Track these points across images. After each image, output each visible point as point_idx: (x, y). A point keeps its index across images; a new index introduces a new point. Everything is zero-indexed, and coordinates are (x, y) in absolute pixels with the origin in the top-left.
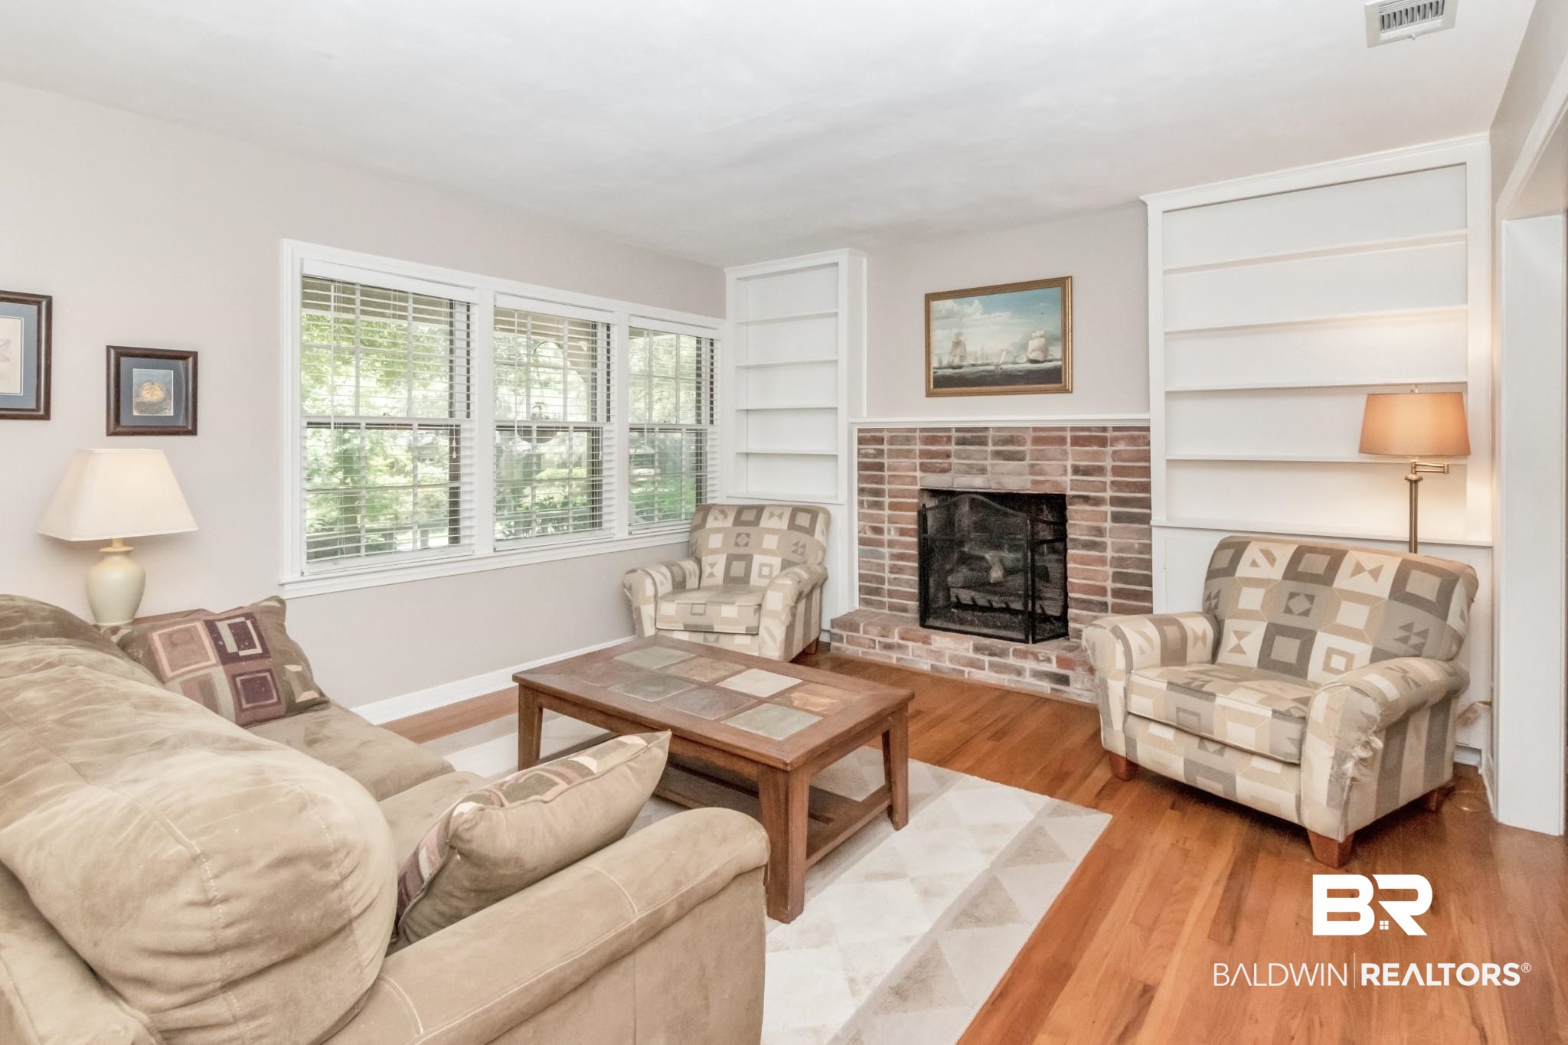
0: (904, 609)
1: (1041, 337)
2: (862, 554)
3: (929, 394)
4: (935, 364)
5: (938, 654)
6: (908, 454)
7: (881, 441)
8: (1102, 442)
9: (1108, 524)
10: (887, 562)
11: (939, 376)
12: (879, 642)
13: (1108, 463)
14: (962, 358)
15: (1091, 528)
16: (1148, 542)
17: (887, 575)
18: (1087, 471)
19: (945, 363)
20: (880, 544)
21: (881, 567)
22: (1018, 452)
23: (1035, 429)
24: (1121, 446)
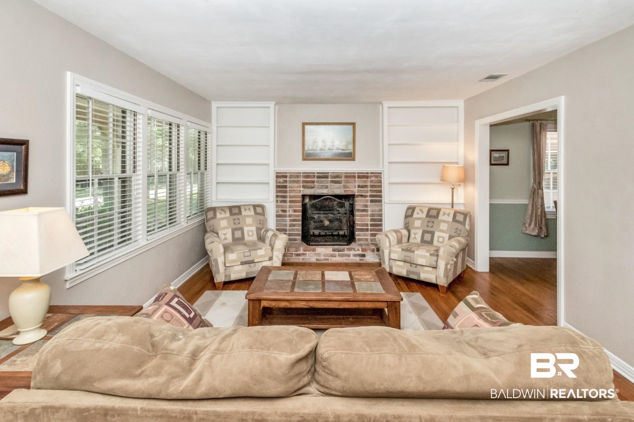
0: (295, 240)
1: (345, 142)
2: (277, 221)
3: (304, 160)
4: (306, 148)
5: (319, 255)
6: (297, 182)
7: (286, 177)
8: (367, 177)
9: (369, 203)
11: (308, 153)
12: (295, 254)
13: (369, 184)
14: (317, 147)
15: (364, 205)
16: (381, 208)
17: (288, 228)
18: (362, 187)
19: (310, 148)
20: (285, 216)
21: (286, 225)
22: (339, 181)
23: (345, 173)
24: (373, 179)
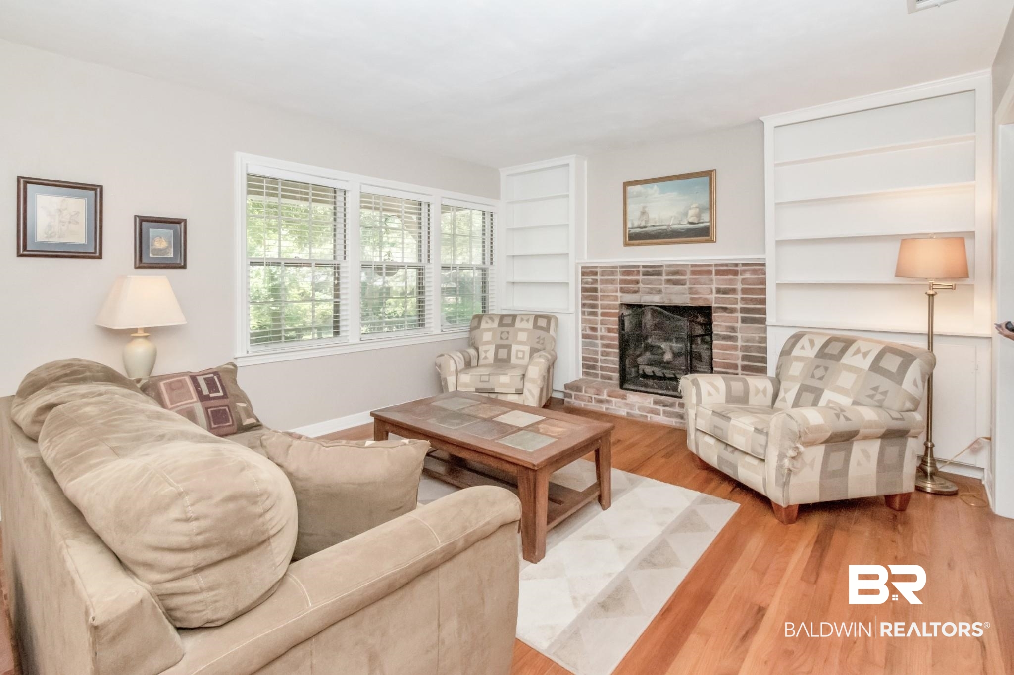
0: (610, 378)
1: (696, 207)
2: (584, 344)
3: (626, 245)
4: (629, 225)
5: (630, 406)
6: (612, 282)
7: (595, 274)
8: (736, 273)
9: (739, 325)
10: (600, 349)
11: (632, 234)
12: (594, 398)
13: (739, 286)
14: (647, 222)
15: (728, 327)
16: (764, 336)
17: (599, 357)
18: (725, 292)
19: (636, 225)
20: (595, 338)
21: (596, 352)
22: (682, 280)
23: (692, 266)
24: (747, 276)
